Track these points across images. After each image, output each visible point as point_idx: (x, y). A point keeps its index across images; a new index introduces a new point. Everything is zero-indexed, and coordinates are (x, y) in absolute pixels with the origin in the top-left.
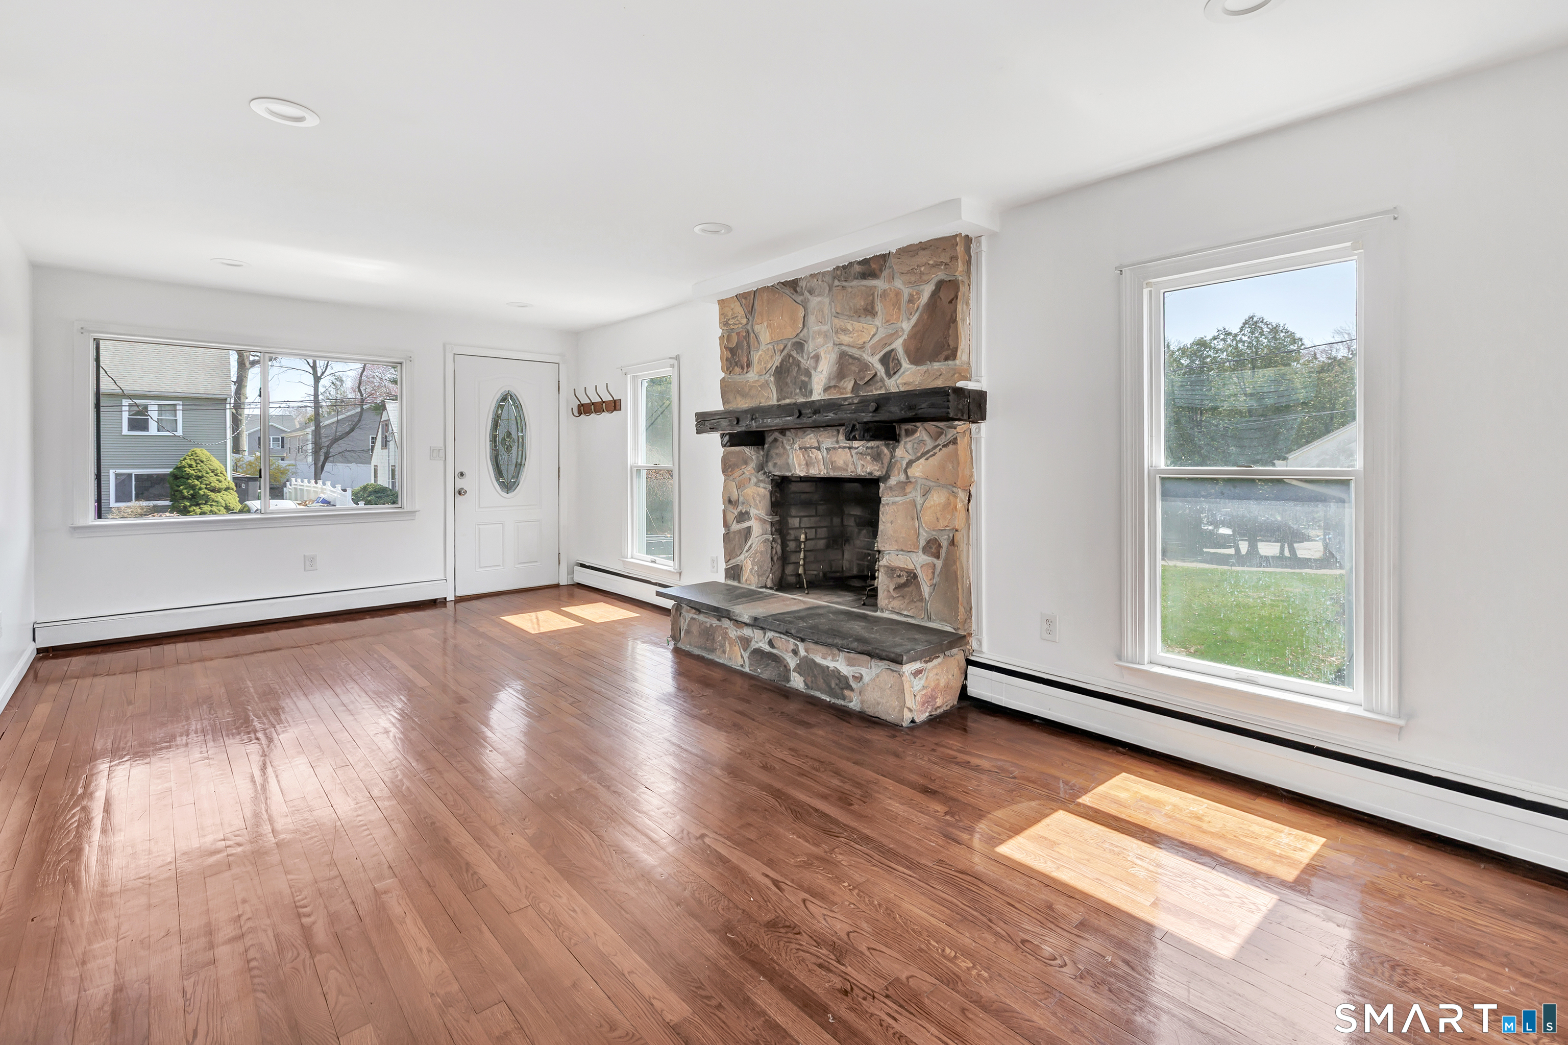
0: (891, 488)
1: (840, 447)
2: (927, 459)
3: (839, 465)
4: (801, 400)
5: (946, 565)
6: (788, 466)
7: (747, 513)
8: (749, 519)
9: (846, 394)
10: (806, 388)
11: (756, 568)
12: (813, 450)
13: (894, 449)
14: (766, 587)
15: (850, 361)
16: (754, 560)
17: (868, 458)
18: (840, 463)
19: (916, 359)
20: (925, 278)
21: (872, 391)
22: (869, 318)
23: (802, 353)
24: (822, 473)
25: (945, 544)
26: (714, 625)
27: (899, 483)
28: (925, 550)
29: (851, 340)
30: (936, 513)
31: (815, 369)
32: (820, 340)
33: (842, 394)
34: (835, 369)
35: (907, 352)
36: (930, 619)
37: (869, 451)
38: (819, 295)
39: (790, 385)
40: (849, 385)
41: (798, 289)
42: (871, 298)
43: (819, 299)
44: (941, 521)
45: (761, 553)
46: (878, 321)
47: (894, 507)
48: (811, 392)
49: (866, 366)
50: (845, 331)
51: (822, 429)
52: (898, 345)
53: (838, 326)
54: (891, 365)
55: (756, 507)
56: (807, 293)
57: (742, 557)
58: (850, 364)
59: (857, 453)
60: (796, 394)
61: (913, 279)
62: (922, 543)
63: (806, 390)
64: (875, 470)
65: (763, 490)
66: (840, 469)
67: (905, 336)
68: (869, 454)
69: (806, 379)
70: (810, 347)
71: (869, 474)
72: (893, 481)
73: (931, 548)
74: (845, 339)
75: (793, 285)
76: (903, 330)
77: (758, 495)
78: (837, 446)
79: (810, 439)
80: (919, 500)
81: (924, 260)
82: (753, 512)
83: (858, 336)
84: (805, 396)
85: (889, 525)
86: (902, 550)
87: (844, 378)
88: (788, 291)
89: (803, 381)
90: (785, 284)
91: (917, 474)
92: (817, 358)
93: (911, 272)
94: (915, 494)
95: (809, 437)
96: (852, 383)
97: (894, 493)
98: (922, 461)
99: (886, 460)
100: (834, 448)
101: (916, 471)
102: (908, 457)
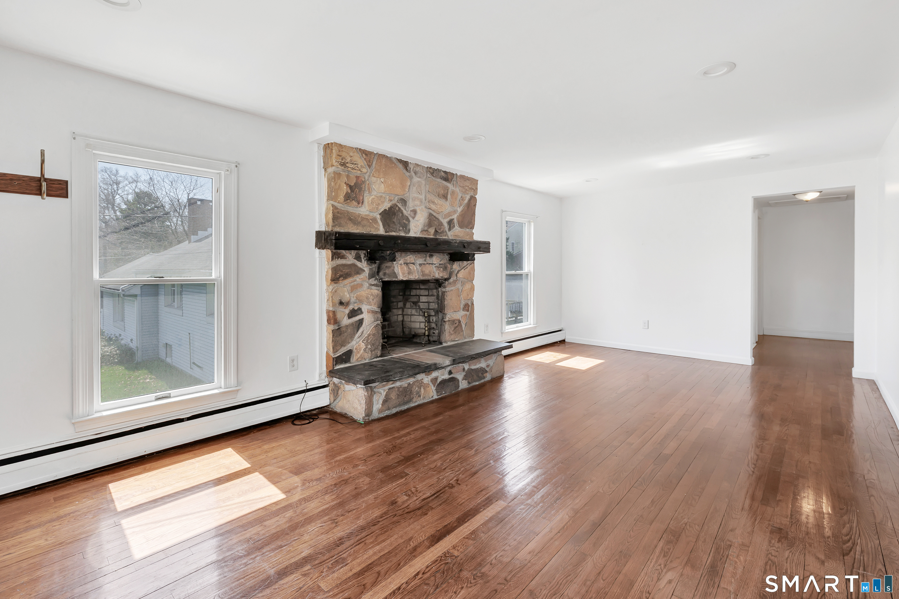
0: (450, 283)
1: (427, 264)
2: (464, 270)
3: (426, 273)
4: (402, 234)
5: (470, 314)
6: (395, 275)
7: (360, 309)
8: (362, 313)
9: (431, 235)
10: (406, 227)
11: (369, 346)
12: (411, 264)
13: (452, 265)
14: (377, 357)
15: (434, 219)
16: (367, 341)
17: (441, 269)
18: (427, 272)
19: (461, 226)
20: (467, 192)
21: (442, 236)
22: (444, 200)
23: (405, 207)
24: (416, 278)
25: (470, 305)
26: (411, 383)
27: (454, 280)
28: (464, 310)
29: (436, 208)
30: (467, 293)
31: (413, 218)
32: (417, 203)
33: (429, 235)
34: (427, 221)
35: (458, 221)
36: (465, 338)
37: (441, 266)
38: (420, 177)
39: (396, 224)
40: (432, 231)
41: (408, 168)
42: (447, 191)
43: (419, 179)
44: (469, 295)
45: (374, 335)
46: (448, 203)
47: (452, 292)
48: (409, 231)
49: (441, 224)
50: (433, 202)
51: (416, 253)
52: (455, 217)
53: (430, 199)
54: (452, 226)
55: (369, 304)
56: (412, 172)
57: (354, 343)
58: (434, 220)
59: (436, 267)
60: (400, 230)
61: (463, 190)
62: (462, 306)
63: (406, 229)
64: (444, 275)
65: (376, 291)
66: (427, 275)
67: (458, 214)
68: (441, 267)
69: (407, 223)
70: (411, 205)
71: (442, 277)
72: (451, 280)
73: (466, 308)
74: (433, 207)
75: (405, 164)
76: (457, 211)
77: (372, 295)
78: (426, 263)
79: (410, 258)
80: (460, 287)
81: (468, 185)
82: (365, 308)
83: (440, 207)
84: (406, 233)
85: (450, 301)
86: (455, 312)
87: (431, 227)
88: (400, 166)
89: (404, 223)
90: (400, 161)
91: (461, 276)
92: (415, 212)
93: (463, 187)
94: (459, 285)
95: (408, 257)
96: (434, 230)
97: (451, 286)
98: (463, 270)
99: (449, 270)
100: (424, 264)
101: (460, 275)
102: (458, 269)
